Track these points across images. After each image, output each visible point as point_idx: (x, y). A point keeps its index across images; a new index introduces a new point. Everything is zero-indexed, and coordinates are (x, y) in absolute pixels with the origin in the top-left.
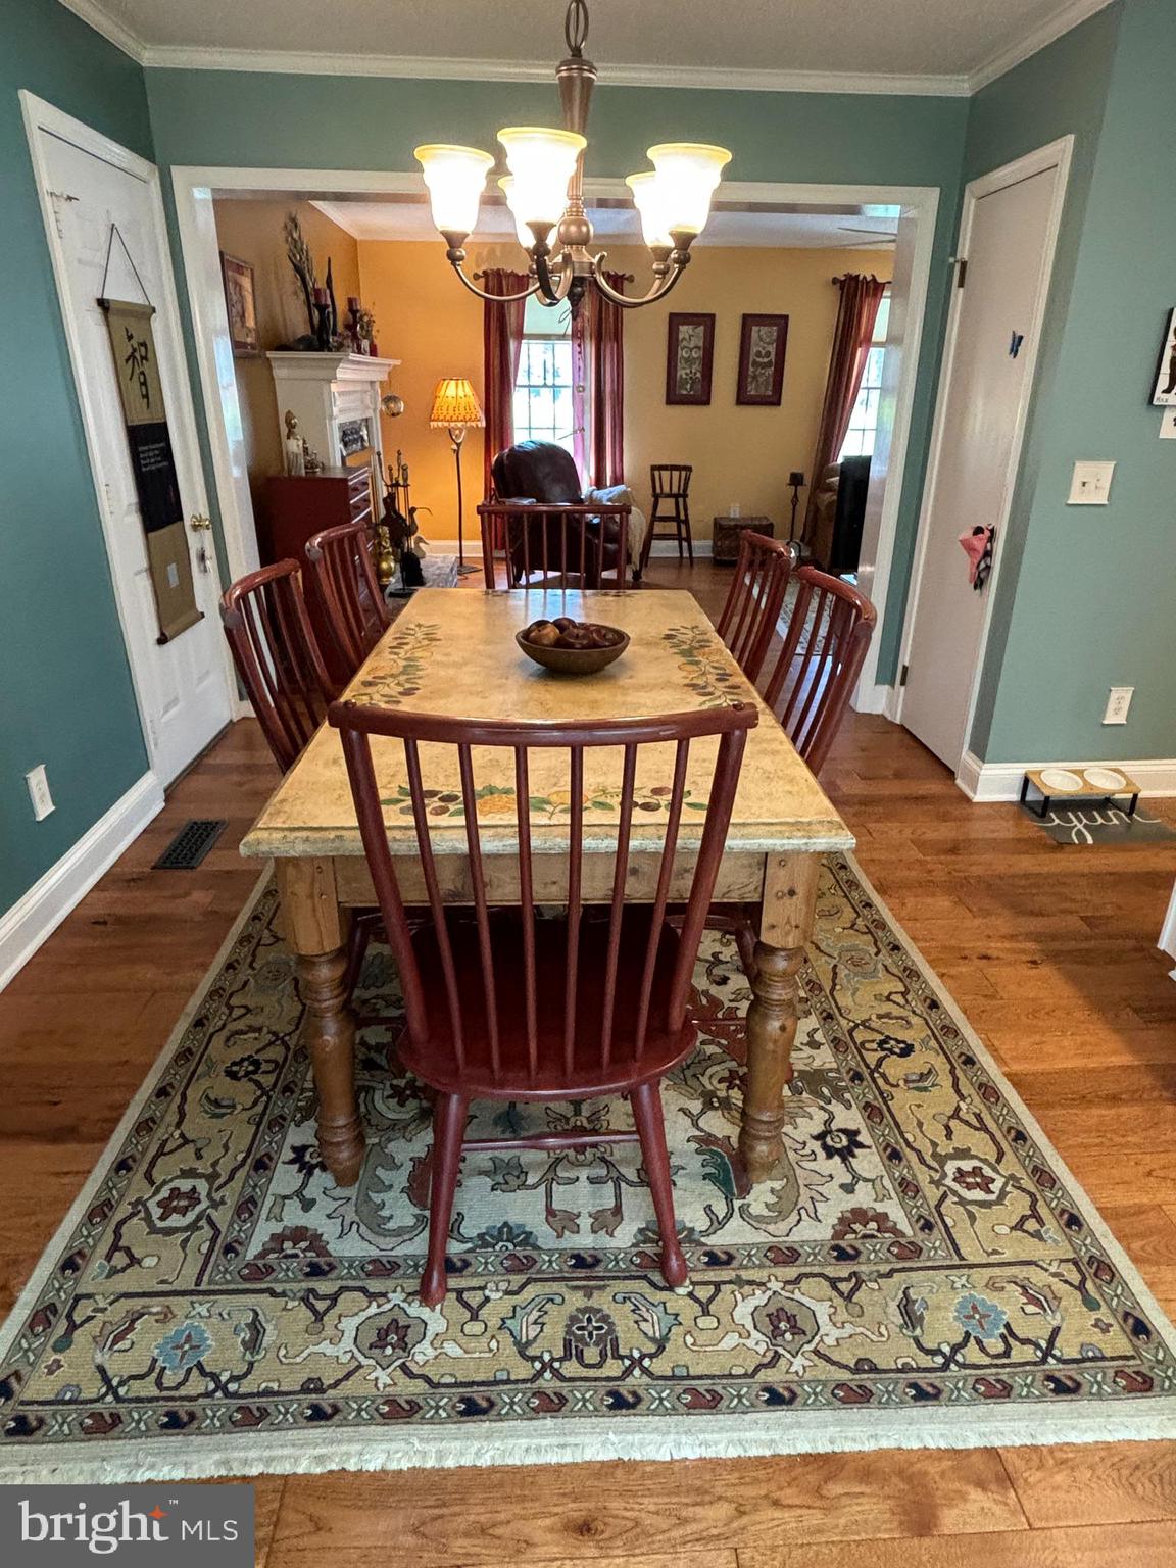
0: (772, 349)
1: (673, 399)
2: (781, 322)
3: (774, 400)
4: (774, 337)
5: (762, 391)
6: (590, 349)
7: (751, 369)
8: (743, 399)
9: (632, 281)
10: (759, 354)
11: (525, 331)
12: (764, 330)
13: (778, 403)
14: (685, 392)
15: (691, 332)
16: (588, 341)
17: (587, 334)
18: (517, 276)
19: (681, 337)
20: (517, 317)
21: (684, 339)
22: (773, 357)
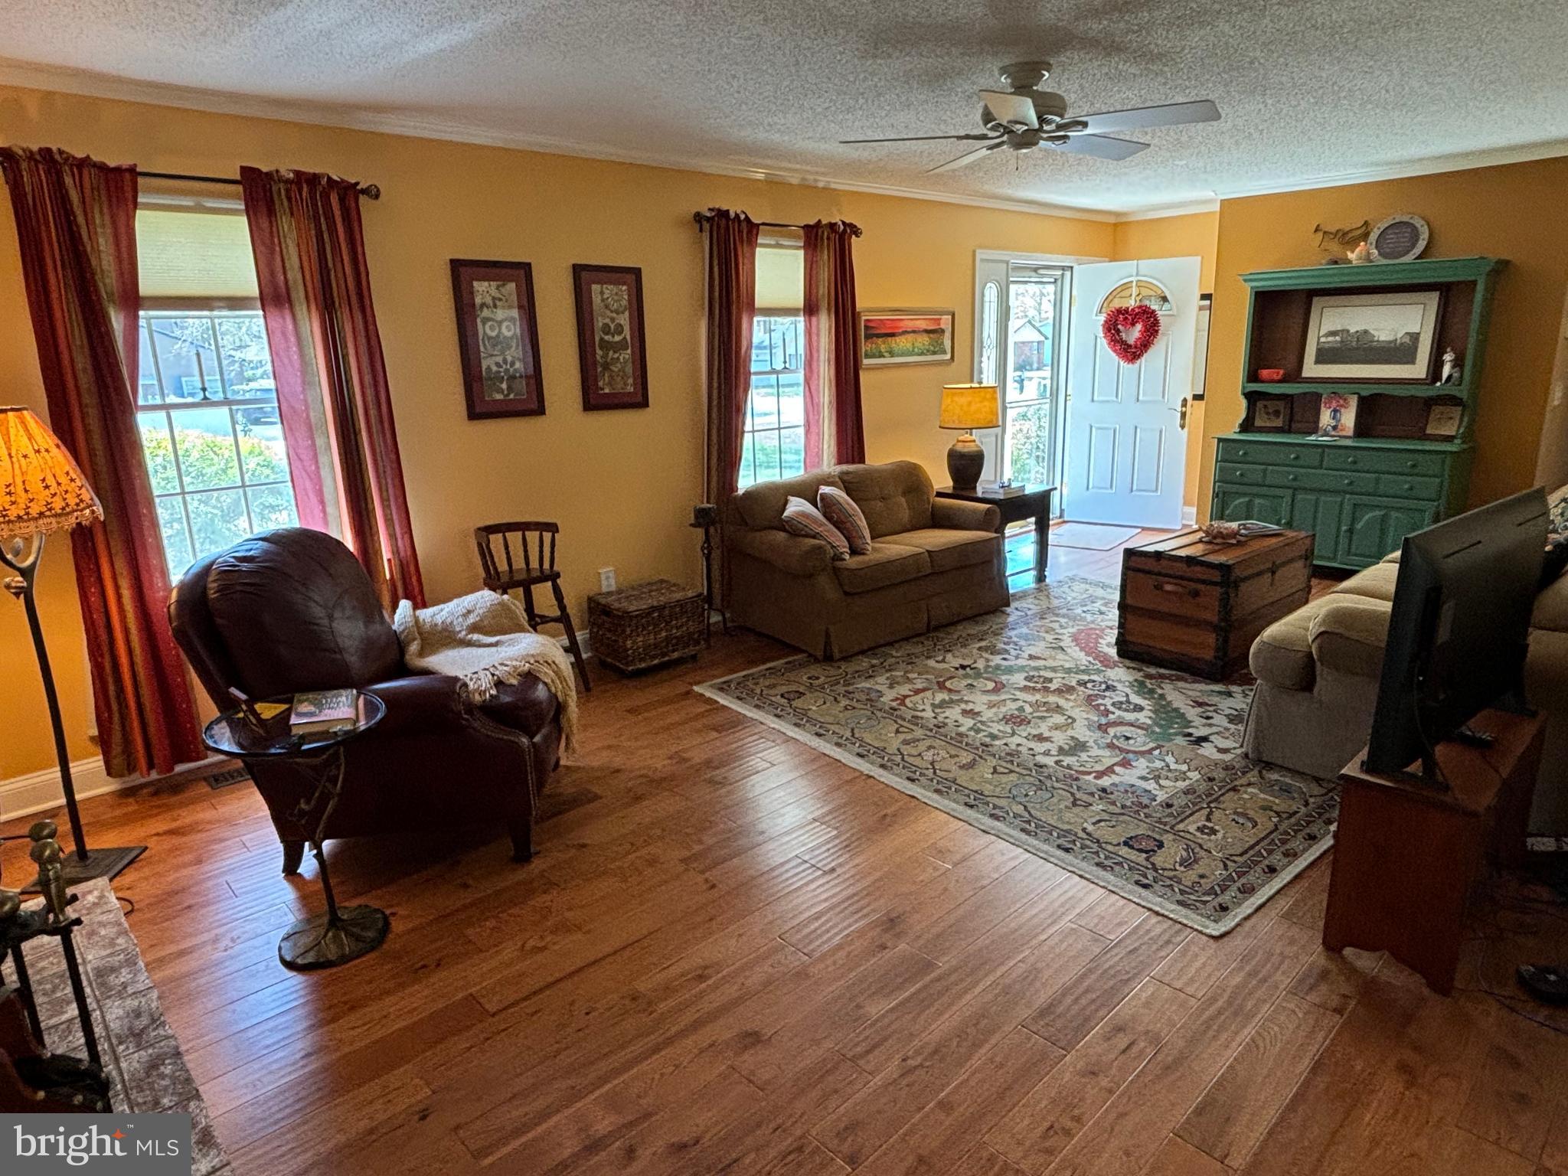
0: (624, 320)
1: (478, 410)
2: (633, 276)
3: (639, 400)
4: (624, 303)
5: (619, 387)
6: (312, 327)
7: (599, 352)
8: (593, 401)
9: (377, 197)
10: (606, 329)
11: (145, 288)
12: (609, 290)
13: (644, 404)
14: (499, 397)
15: (494, 292)
16: (301, 310)
17: (298, 294)
18: (102, 168)
19: (478, 300)
20: (119, 259)
21: (483, 305)
22: (627, 332)
